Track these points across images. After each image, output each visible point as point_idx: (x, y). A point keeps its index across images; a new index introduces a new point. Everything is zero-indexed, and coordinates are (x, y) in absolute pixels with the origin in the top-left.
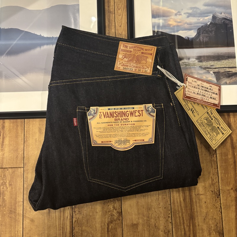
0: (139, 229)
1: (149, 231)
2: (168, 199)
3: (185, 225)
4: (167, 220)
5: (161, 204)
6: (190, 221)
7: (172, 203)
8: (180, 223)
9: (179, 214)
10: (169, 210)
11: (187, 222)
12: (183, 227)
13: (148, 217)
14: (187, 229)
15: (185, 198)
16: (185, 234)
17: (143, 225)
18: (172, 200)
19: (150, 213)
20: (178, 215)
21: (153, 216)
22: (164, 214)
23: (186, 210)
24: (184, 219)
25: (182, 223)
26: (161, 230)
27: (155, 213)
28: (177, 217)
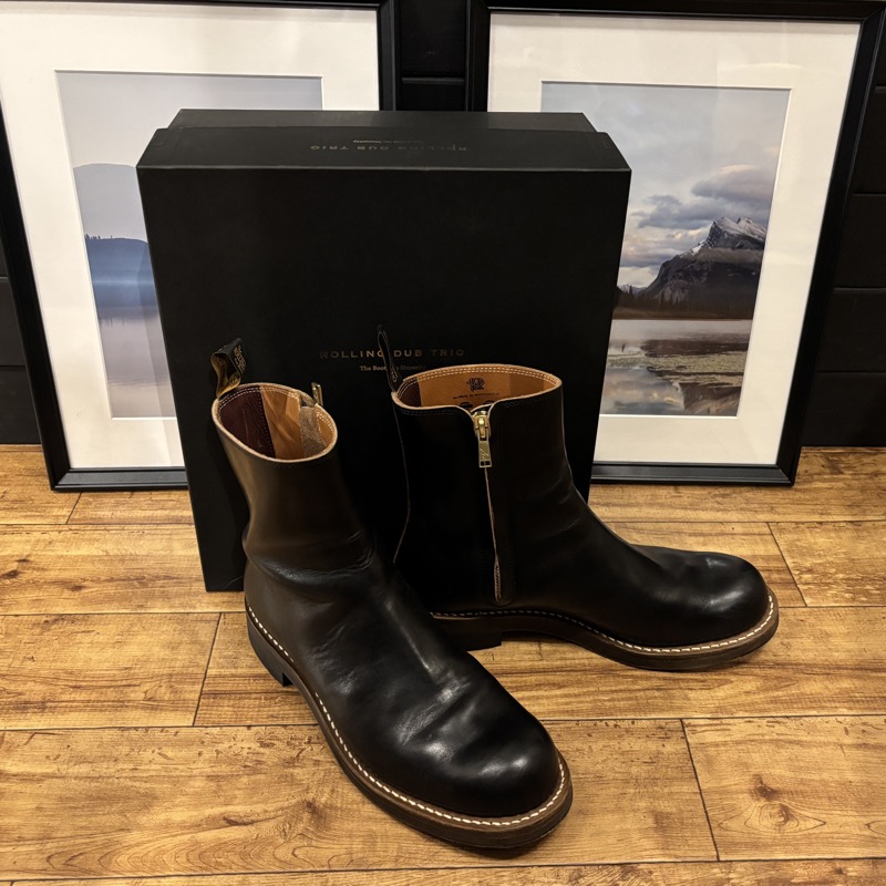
0: (669, 810)
1: (672, 779)
2: (561, 726)
3: (632, 687)
4: (627, 731)
5: (578, 744)
6: (618, 676)
7: (571, 718)
8: (630, 699)
9: (604, 701)
11: (619, 683)
12: (642, 693)
13: (626, 782)
14: (645, 684)
15: (554, 684)
16: (658, 689)
17: (654, 797)
18: (562, 718)
19: (611, 775)
20: (608, 704)
21: (621, 767)
22: (610, 739)
23: (589, 683)
24: (617, 688)
25: (628, 695)
26: (661, 749)
27: (610, 764)
28: (615, 707)
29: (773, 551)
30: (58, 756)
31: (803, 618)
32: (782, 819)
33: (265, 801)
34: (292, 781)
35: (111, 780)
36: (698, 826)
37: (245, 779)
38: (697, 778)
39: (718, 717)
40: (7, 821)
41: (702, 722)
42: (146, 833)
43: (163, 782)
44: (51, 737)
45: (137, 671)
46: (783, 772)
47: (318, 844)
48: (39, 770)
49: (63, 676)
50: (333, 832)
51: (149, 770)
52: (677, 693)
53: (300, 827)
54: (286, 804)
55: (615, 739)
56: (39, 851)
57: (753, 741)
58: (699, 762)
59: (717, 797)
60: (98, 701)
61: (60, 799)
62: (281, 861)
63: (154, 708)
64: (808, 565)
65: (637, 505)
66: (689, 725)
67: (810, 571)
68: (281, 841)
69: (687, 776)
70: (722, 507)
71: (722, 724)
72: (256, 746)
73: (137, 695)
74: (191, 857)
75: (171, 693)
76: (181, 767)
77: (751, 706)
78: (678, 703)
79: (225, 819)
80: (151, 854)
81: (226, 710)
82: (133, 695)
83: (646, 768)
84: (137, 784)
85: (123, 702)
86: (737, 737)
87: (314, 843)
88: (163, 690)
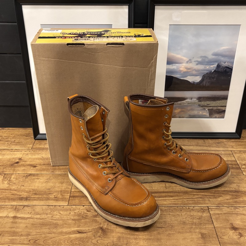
0: (205, 232)
1: (206, 224)
2: (173, 208)
3: (193, 197)
4: (192, 210)
5: (178, 213)
6: (189, 194)
7: (175, 206)
8: (193, 201)
9: (185, 201)
10: (183, 208)
11: (189, 196)
12: (196, 199)
13: (192, 224)
14: (197, 196)
15: (170, 196)
16: (201, 198)
18: (173, 206)
19: (187, 222)
20: (186, 202)
21: (191, 220)
22: (187, 212)
23: (180, 196)
24: (189, 197)
25: (192, 199)
26: (202, 215)
27: (188, 219)
28: (188, 203)
29: (233, 159)
30: (31, 213)
31: (243, 178)
32: (240, 236)
33: (89, 227)
34: (96, 221)
35: (46, 220)
36: (214, 237)
37: (83, 221)
38: (213, 223)
39: (219, 206)
40: (18, 230)
41: (214, 207)
42: (56, 234)
43: (60, 221)
44: (29, 207)
45: (52, 190)
46: (239, 223)
47: (104, 239)
48: (26, 216)
49: (32, 191)
50: (108, 236)
51: (56, 217)
52: (206, 199)
53: (99, 234)
54: (95, 228)
55: (188, 212)
56: (27, 239)
57: (230, 213)
58: (214, 219)
59: (219, 229)
60: (41, 198)
61: (32, 224)
62: (94, 244)
63: (57, 200)
64: (244, 163)
65: (193, 145)
66: (210, 208)
67: (244, 165)
68: (94, 238)
69: (210, 223)
70: (218, 146)
71: (220, 208)
72: (86, 211)
73: (52, 196)
74: (68, 242)
75: (61, 196)
76: (65, 217)
77: (228, 203)
78: (207, 202)
79: (77, 231)
80: (57, 240)
81: (77, 201)
82: (51, 196)
83: (198, 220)
84: (53, 221)
85: (48, 198)
86: (225, 212)
87: (103, 239)
88: (59, 195)
